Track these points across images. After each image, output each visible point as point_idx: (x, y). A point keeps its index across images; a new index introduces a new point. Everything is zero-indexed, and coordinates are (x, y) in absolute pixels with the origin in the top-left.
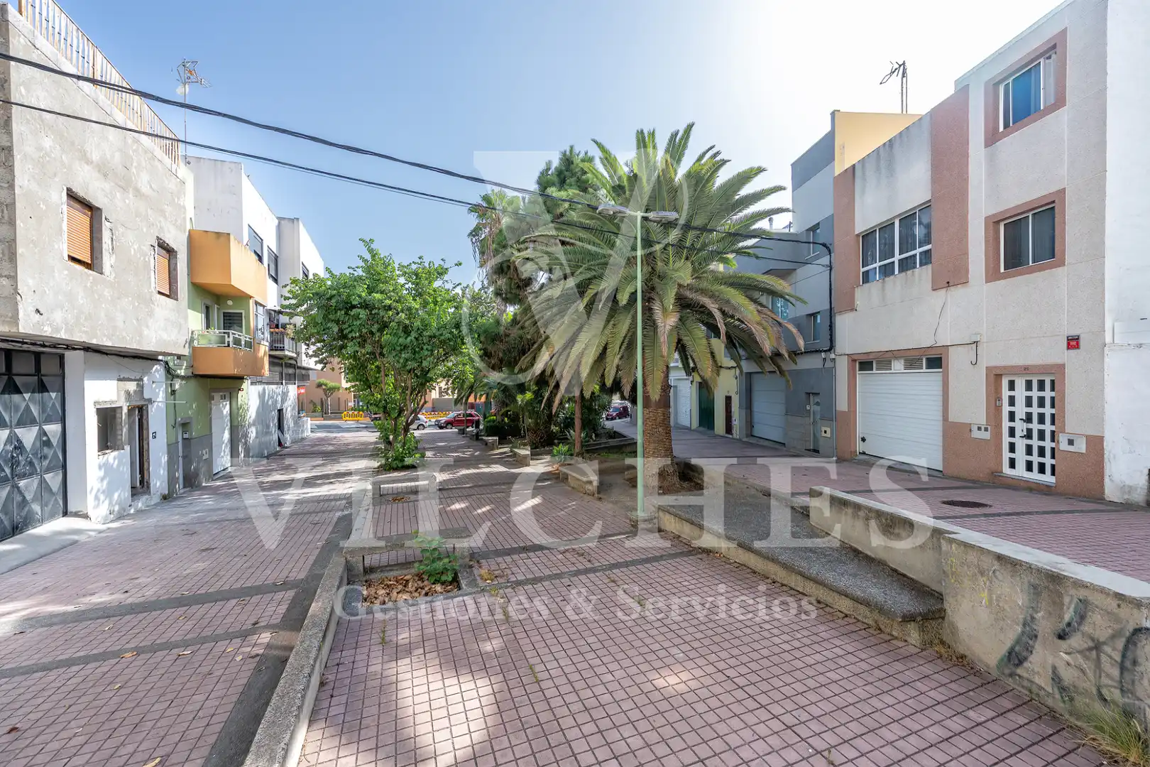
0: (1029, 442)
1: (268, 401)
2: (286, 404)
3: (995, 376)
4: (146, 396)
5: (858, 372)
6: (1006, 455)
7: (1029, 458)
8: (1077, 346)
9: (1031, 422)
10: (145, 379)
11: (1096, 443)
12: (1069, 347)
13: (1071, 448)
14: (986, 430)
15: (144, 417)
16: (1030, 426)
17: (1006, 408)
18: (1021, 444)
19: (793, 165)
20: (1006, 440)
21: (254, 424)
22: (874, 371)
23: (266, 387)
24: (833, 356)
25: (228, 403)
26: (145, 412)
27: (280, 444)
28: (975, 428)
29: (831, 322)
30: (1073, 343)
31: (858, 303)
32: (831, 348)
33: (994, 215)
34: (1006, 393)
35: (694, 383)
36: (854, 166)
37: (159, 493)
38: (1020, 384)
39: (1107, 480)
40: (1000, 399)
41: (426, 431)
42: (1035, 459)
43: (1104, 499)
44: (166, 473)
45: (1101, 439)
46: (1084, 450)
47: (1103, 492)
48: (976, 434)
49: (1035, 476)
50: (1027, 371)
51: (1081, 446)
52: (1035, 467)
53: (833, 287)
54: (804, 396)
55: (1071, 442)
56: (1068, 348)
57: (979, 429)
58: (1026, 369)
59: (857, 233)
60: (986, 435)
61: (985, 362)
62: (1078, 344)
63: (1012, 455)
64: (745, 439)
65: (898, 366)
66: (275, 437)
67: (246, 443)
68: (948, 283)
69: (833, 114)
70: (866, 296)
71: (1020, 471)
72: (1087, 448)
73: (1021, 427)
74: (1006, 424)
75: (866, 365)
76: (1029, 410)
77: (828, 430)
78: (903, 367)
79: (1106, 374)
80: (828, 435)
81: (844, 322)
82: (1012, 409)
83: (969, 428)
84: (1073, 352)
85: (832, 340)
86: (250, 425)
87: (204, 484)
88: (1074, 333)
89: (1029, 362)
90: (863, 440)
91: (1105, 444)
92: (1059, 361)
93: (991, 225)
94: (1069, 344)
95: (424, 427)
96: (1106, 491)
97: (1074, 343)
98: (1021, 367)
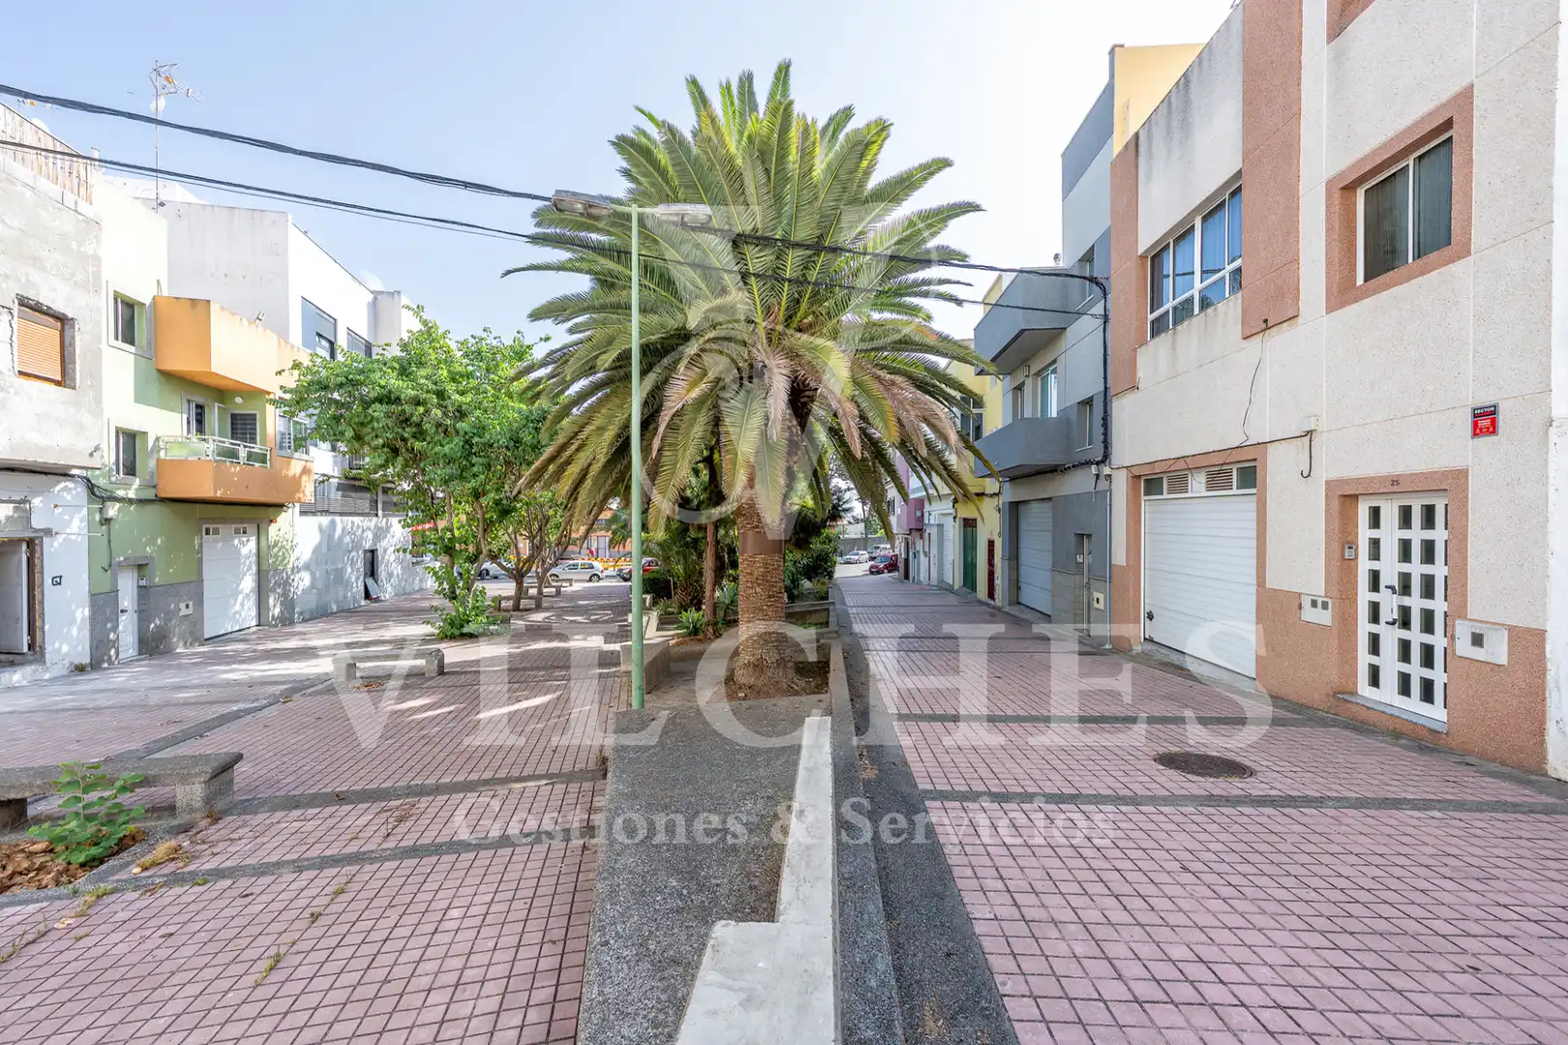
0: (1404, 634)
1: (341, 538)
2: (384, 543)
3: (1345, 499)
4: (37, 522)
5: (1144, 498)
6: (1364, 659)
7: (1405, 668)
8: (1493, 429)
9: (1409, 595)
10: (37, 502)
11: (1529, 643)
12: (1477, 431)
13: (1478, 653)
14: (1325, 606)
15: (37, 555)
16: (1406, 601)
17: (1364, 565)
18: (1390, 637)
19: (1063, 155)
20: (1364, 628)
21: (307, 567)
22: (1166, 496)
23: (338, 519)
24: (1106, 470)
25: (254, 538)
26: (38, 548)
27: (367, 596)
28: (1306, 602)
29: (1105, 412)
30: (1485, 421)
31: (1142, 373)
32: (1106, 457)
33: (1342, 174)
34: (1364, 533)
35: (957, 520)
36: (1137, 136)
37: (66, 662)
38: (1390, 514)
39: (1551, 729)
40: (1352, 545)
41: (601, 583)
42: (1416, 670)
43: (1546, 774)
44: (86, 633)
45: (1541, 634)
46: (1503, 660)
47: (1543, 759)
48: (1310, 615)
49: (1414, 705)
50: (1395, 488)
51: (1497, 650)
52: (1416, 687)
53: (1109, 352)
54: (1073, 539)
55: (1477, 640)
56: (1475, 435)
57: (1314, 604)
58: (1394, 485)
59: (1141, 251)
60: (1324, 617)
61: (1324, 473)
62: (1494, 423)
63: (1374, 660)
64: (1007, 609)
65: (1198, 484)
66: (358, 588)
67: (285, 594)
68: (1266, 321)
69: (1112, 52)
70: (1154, 360)
71: (1387, 694)
72: (1509, 655)
73: (1390, 605)
74: (1364, 596)
75: (1153, 485)
76: (1405, 568)
77: (1101, 596)
78: (1203, 486)
79: (1551, 489)
80: (1101, 606)
81: (1123, 409)
82: (1375, 565)
83: (1295, 600)
84: (1484, 442)
85: (1106, 444)
86: (296, 570)
87: (178, 651)
88: (1485, 399)
89: (1400, 468)
90: (1150, 616)
91: (1548, 648)
92: (1457, 464)
93: (1337, 195)
94: (1475, 425)
95: (600, 579)
96: (1551, 757)
97: (1484, 423)
98: (1384, 478)
